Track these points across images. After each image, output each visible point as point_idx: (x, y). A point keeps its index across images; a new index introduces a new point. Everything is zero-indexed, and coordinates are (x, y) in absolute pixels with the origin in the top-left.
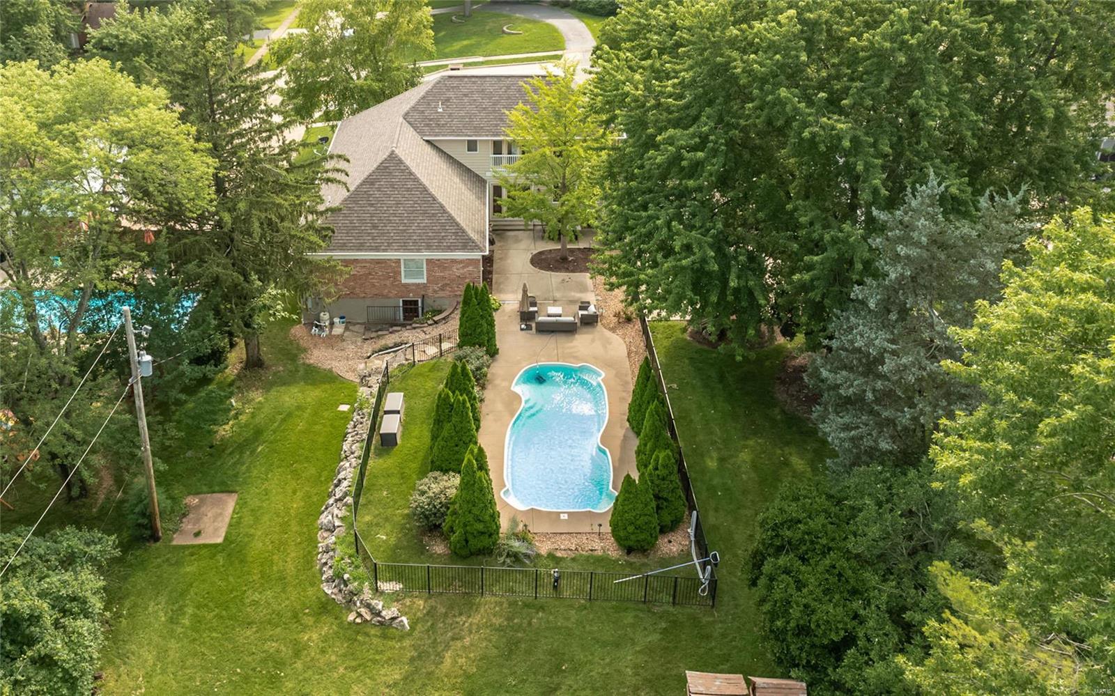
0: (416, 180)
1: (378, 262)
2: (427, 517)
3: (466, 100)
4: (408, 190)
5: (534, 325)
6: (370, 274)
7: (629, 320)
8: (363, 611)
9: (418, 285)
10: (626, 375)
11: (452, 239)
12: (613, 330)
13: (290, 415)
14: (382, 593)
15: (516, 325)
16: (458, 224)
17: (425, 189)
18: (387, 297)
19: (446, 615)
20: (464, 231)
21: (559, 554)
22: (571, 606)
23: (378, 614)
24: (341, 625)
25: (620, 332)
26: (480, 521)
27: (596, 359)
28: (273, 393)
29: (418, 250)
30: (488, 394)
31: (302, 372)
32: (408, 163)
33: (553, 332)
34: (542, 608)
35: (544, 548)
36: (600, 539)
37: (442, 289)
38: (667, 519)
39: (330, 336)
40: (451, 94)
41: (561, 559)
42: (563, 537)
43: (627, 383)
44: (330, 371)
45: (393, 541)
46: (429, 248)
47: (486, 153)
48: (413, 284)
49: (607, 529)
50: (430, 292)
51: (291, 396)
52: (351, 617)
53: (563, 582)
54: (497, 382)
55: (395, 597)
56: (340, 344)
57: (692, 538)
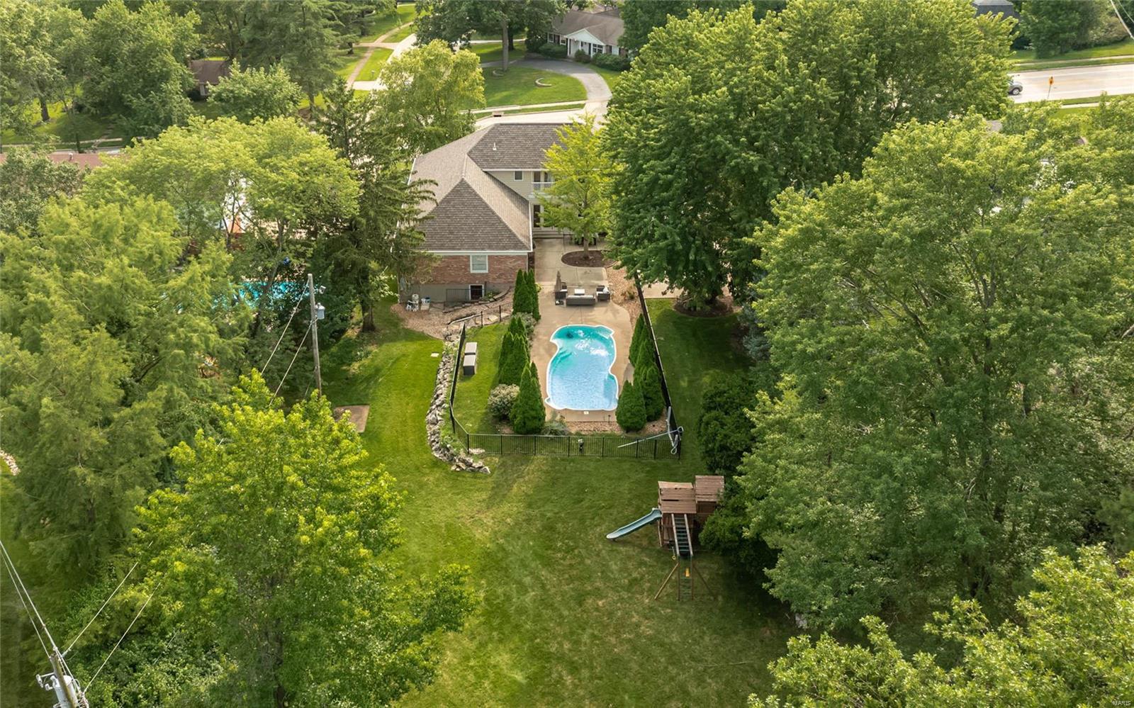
0: (480, 199)
1: (453, 258)
2: (499, 410)
3: (514, 141)
4: (475, 206)
5: (565, 303)
6: (448, 266)
7: (632, 298)
8: (461, 464)
9: (482, 274)
11: (506, 241)
12: (621, 304)
13: (398, 359)
14: (472, 454)
15: (552, 302)
16: (510, 231)
17: (487, 206)
18: (459, 283)
19: (513, 465)
20: (515, 236)
22: (591, 460)
23: (470, 465)
24: (447, 473)
25: (626, 306)
26: (533, 411)
27: (609, 323)
28: (384, 346)
29: (483, 249)
30: (535, 343)
31: (403, 332)
32: (474, 187)
33: (578, 305)
34: (573, 461)
35: (574, 429)
36: (609, 424)
37: (499, 277)
38: (652, 411)
39: (419, 311)
40: (502, 137)
42: (586, 423)
43: (629, 337)
44: (423, 333)
45: (476, 427)
46: (490, 247)
47: (528, 180)
48: (479, 274)
49: (614, 418)
50: (490, 280)
51: (397, 348)
52: (453, 468)
53: (586, 448)
54: (540, 337)
55: (481, 456)
56: (427, 316)
57: (669, 424)
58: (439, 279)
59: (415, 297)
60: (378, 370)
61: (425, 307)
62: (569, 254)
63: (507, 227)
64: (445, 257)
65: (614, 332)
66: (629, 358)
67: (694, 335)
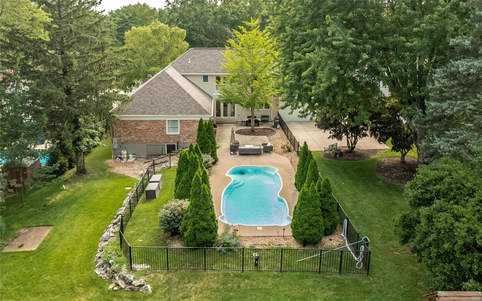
0: (176, 83)
1: (153, 122)
4: (171, 87)
5: (238, 153)
6: (149, 129)
7: (289, 151)
8: (120, 282)
9: (175, 135)
10: (291, 170)
11: (193, 109)
12: (281, 154)
13: (96, 191)
14: (135, 271)
15: (228, 152)
16: (197, 103)
17: (180, 87)
18: (158, 142)
19: (179, 283)
20: (200, 106)
22: (268, 276)
23: (130, 283)
27: (273, 164)
29: (175, 114)
30: (212, 177)
31: (107, 175)
32: (171, 76)
33: (248, 155)
34: (248, 277)
35: (247, 245)
36: (284, 239)
37: (188, 138)
39: (126, 162)
40: (195, 56)
41: (259, 250)
42: (260, 238)
43: (292, 173)
44: (124, 175)
45: (147, 242)
46: (181, 113)
48: (173, 135)
49: (289, 232)
50: (181, 140)
51: (97, 185)
52: (111, 287)
54: (218, 172)
55: (144, 273)
56: (131, 165)
57: (345, 238)
58: (142, 139)
59: (124, 152)
60: (76, 199)
61: (131, 159)
62: (240, 130)
63: (194, 100)
64: (146, 121)
65: (278, 170)
66: (295, 185)
67: (345, 171)
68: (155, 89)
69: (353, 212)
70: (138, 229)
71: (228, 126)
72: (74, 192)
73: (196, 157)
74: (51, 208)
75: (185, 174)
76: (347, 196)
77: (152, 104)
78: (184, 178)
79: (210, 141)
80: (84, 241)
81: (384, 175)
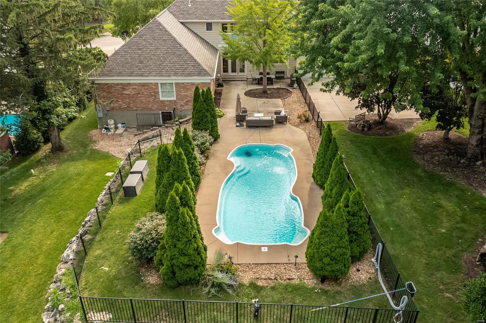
0: (169, 34)
1: (144, 85)
5: (245, 124)
6: (139, 93)
7: (307, 121)
9: (171, 101)
10: (308, 150)
11: (191, 69)
12: (297, 126)
13: (70, 179)
15: (233, 124)
16: (195, 61)
17: (175, 40)
18: (151, 109)
20: (199, 65)
21: (260, 283)
25: (302, 127)
26: (185, 255)
27: (287, 142)
28: (64, 166)
29: (169, 76)
31: (88, 153)
33: (257, 127)
35: (246, 278)
36: (296, 268)
37: (186, 104)
39: (114, 135)
41: (262, 288)
42: (264, 267)
43: (309, 155)
44: (108, 153)
45: (114, 272)
46: (176, 74)
48: (168, 101)
49: (303, 259)
50: (178, 106)
51: (75, 168)
53: (264, 311)
56: (119, 139)
57: (378, 267)
58: (132, 105)
59: (111, 122)
60: (44, 190)
61: (120, 131)
62: (250, 90)
63: (192, 57)
64: (135, 84)
65: (292, 150)
66: (313, 177)
67: (375, 152)
68: (144, 43)
69: (386, 219)
70: (107, 247)
71: (237, 85)
72: (44, 180)
73: (180, 153)
74: (12, 203)
75: (166, 175)
76: (379, 192)
77: (141, 62)
78: (165, 181)
79: (208, 114)
80: (40, 260)
81: (423, 159)
